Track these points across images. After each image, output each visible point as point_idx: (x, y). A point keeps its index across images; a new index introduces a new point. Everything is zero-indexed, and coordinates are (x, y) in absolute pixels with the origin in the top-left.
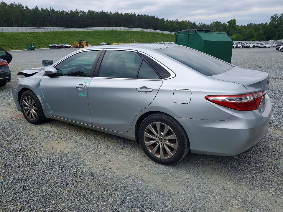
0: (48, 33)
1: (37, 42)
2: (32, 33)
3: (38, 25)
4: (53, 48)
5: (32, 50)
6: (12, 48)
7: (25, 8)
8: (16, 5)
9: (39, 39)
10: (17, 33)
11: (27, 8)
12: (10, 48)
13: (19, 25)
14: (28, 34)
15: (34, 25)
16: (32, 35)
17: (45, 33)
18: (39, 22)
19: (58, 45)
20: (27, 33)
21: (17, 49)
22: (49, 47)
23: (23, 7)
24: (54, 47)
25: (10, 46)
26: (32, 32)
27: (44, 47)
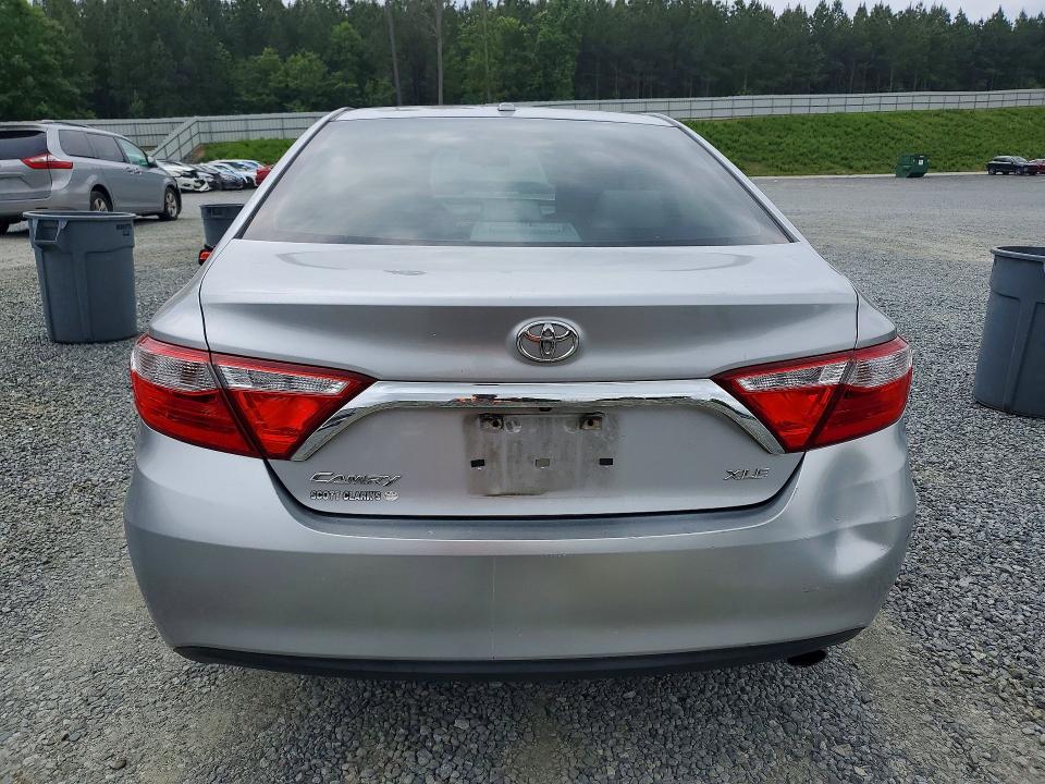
0: (1013, 113)
1: (950, 148)
2: (945, 114)
3: (983, 83)
4: (1006, 173)
5: (912, 176)
6: (851, 168)
7: (953, 20)
8: (924, 14)
9: (965, 134)
10: (890, 114)
11: (962, 18)
12: (844, 165)
13: (908, 87)
14: (928, 119)
15: (967, 85)
16: (942, 121)
17: (1001, 112)
18: (993, 71)
19: (1031, 163)
20: (927, 113)
21: (866, 169)
22: (989, 167)
23: (949, 15)
24: (1008, 169)
25: (846, 159)
26: (948, 111)
27: (970, 168)
